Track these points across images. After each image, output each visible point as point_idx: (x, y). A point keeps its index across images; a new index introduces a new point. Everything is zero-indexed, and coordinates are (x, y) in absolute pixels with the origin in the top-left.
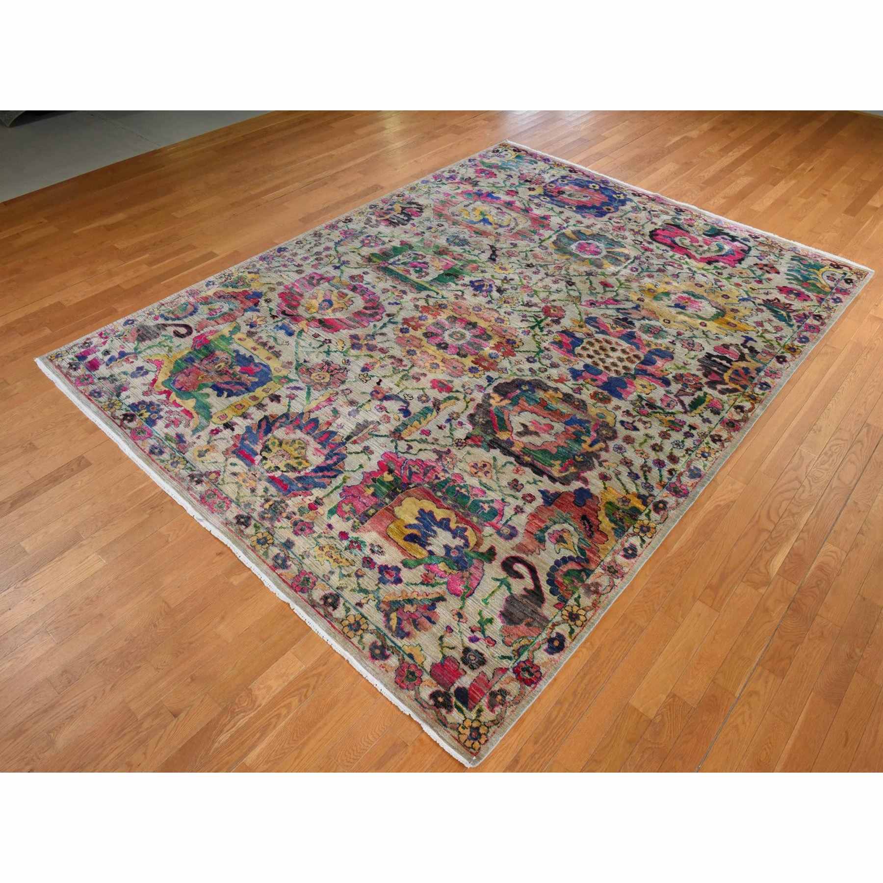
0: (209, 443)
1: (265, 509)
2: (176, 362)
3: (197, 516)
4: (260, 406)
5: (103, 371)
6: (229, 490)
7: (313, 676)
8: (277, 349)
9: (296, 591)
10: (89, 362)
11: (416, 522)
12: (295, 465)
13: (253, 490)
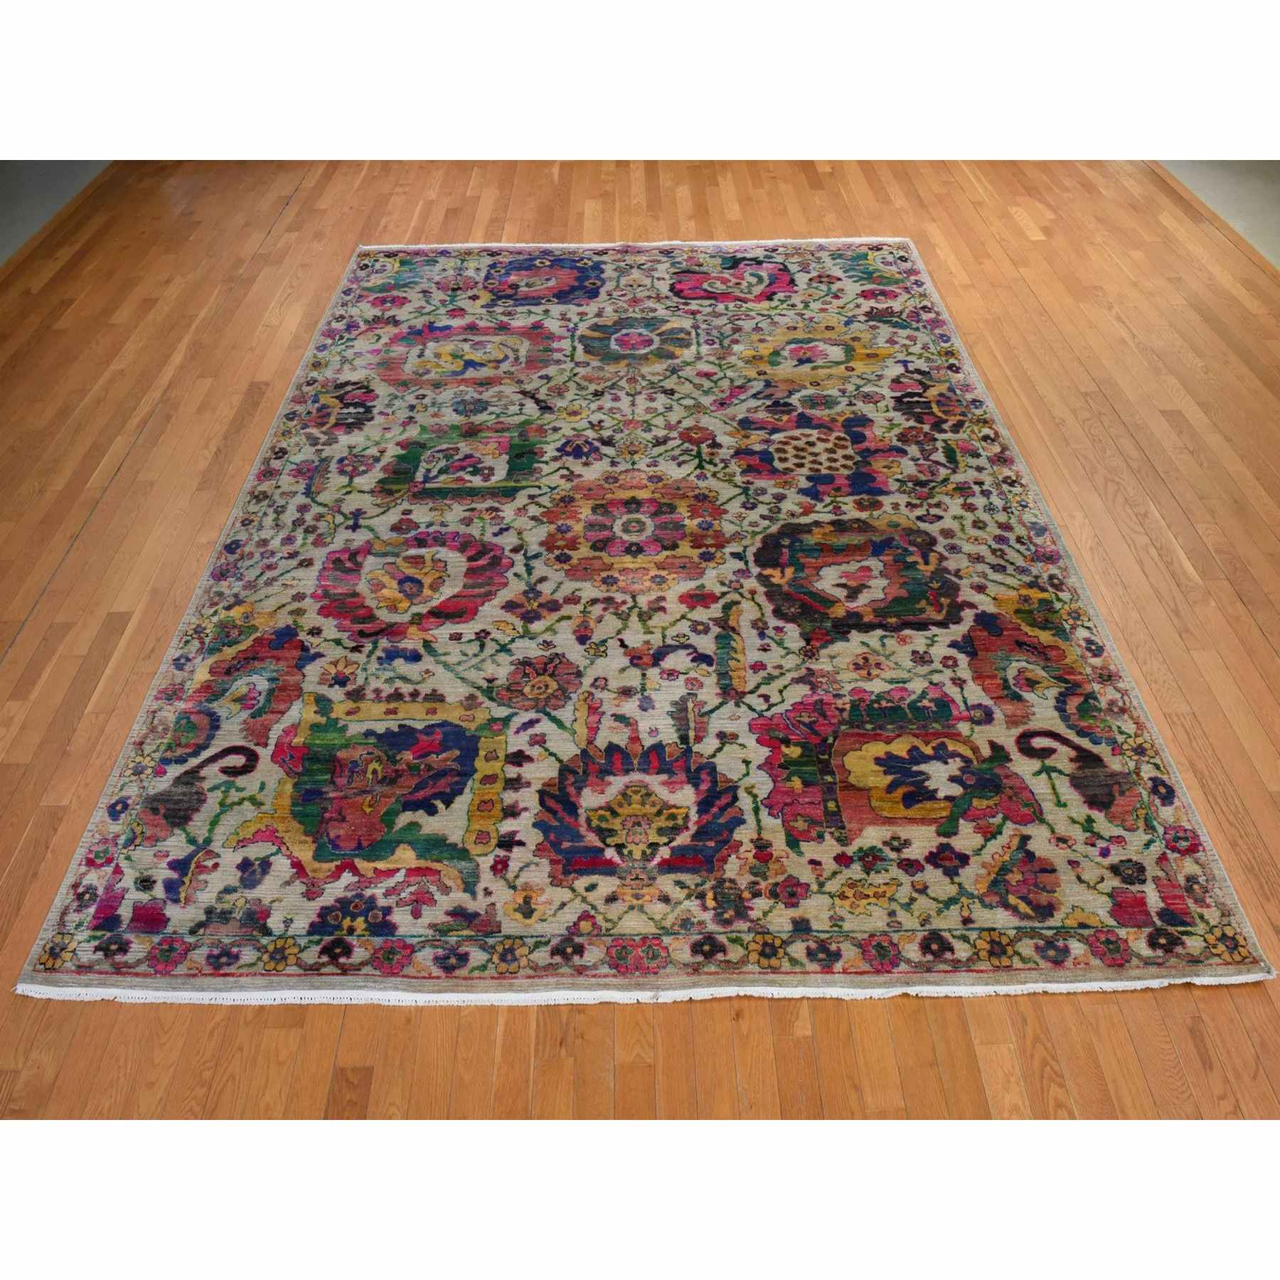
0: (514, 888)
1: (714, 909)
2: (292, 812)
3: (645, 996)
4: (515, 784)
5: (179, 917)
6: (633, 925)
7: (1034, 1047)
8: (425, 689)
9: (889, 972)
10: (133, 920)
11: (889, 778)
12: (671, 824)
13: (665, 899)
